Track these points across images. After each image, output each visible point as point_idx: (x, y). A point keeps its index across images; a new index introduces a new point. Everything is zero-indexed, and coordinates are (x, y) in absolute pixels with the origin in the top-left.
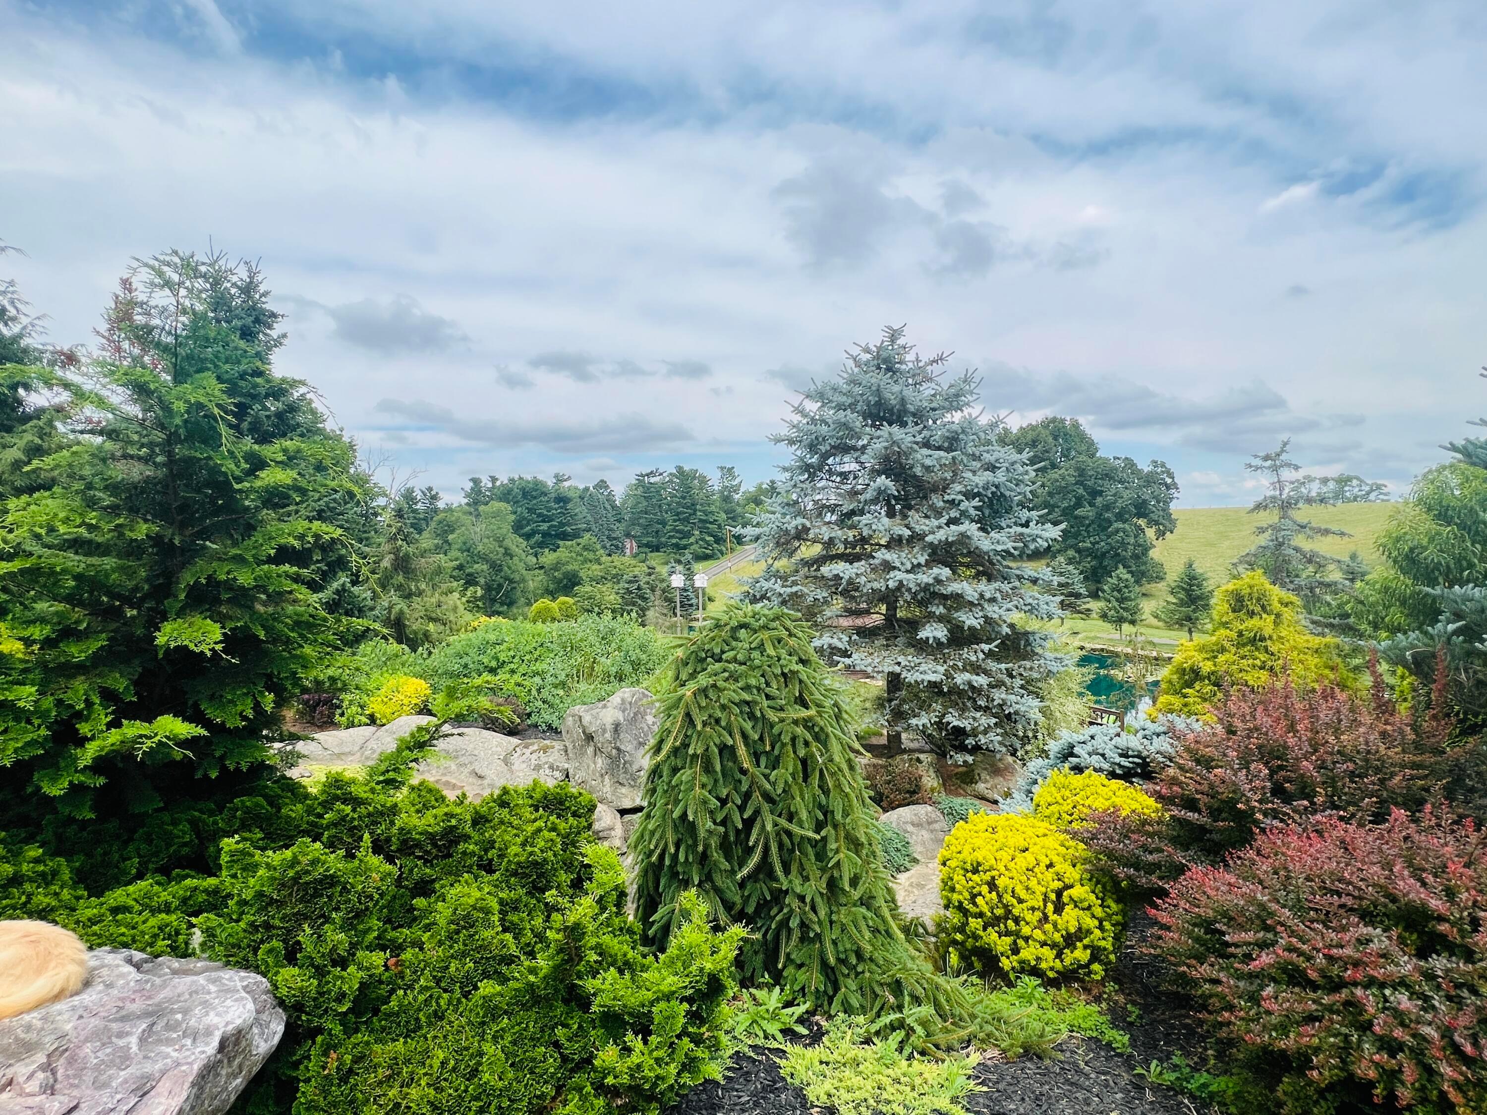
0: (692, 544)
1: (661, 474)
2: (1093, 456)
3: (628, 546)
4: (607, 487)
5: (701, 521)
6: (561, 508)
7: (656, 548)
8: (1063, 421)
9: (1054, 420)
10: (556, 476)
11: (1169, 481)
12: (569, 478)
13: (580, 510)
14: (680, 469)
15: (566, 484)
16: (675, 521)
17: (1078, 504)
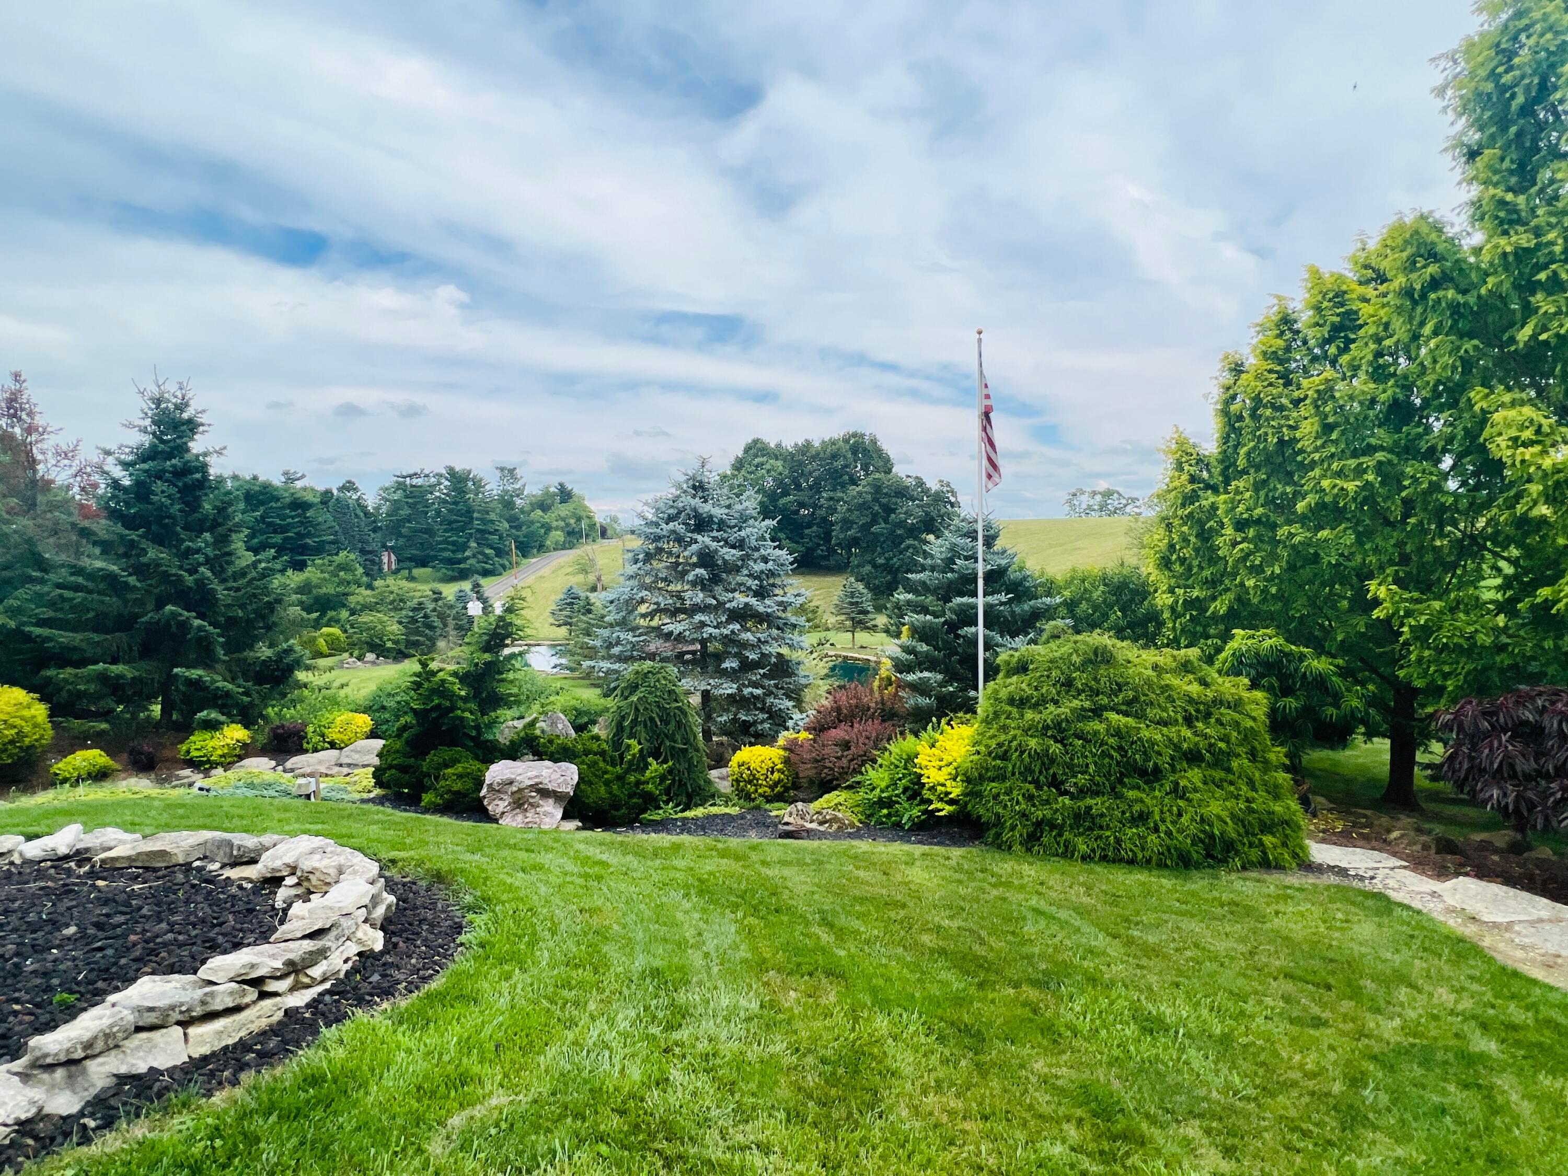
0: (468, 558)
1: (427, 476)
2: (889, 471)
3: (385, 560)
4: (356, 490)
5: (478, 530)
6: (298, 516)
7: (423, 563)
8: (863, 435)
9: (854, 435)
10: (286, 473)
11: (953, 499)
12: (303, 476)
13: (324, 517)
14: (451, 471)
15: (299, 484)
16: (446, 531)
17: (874, 522)
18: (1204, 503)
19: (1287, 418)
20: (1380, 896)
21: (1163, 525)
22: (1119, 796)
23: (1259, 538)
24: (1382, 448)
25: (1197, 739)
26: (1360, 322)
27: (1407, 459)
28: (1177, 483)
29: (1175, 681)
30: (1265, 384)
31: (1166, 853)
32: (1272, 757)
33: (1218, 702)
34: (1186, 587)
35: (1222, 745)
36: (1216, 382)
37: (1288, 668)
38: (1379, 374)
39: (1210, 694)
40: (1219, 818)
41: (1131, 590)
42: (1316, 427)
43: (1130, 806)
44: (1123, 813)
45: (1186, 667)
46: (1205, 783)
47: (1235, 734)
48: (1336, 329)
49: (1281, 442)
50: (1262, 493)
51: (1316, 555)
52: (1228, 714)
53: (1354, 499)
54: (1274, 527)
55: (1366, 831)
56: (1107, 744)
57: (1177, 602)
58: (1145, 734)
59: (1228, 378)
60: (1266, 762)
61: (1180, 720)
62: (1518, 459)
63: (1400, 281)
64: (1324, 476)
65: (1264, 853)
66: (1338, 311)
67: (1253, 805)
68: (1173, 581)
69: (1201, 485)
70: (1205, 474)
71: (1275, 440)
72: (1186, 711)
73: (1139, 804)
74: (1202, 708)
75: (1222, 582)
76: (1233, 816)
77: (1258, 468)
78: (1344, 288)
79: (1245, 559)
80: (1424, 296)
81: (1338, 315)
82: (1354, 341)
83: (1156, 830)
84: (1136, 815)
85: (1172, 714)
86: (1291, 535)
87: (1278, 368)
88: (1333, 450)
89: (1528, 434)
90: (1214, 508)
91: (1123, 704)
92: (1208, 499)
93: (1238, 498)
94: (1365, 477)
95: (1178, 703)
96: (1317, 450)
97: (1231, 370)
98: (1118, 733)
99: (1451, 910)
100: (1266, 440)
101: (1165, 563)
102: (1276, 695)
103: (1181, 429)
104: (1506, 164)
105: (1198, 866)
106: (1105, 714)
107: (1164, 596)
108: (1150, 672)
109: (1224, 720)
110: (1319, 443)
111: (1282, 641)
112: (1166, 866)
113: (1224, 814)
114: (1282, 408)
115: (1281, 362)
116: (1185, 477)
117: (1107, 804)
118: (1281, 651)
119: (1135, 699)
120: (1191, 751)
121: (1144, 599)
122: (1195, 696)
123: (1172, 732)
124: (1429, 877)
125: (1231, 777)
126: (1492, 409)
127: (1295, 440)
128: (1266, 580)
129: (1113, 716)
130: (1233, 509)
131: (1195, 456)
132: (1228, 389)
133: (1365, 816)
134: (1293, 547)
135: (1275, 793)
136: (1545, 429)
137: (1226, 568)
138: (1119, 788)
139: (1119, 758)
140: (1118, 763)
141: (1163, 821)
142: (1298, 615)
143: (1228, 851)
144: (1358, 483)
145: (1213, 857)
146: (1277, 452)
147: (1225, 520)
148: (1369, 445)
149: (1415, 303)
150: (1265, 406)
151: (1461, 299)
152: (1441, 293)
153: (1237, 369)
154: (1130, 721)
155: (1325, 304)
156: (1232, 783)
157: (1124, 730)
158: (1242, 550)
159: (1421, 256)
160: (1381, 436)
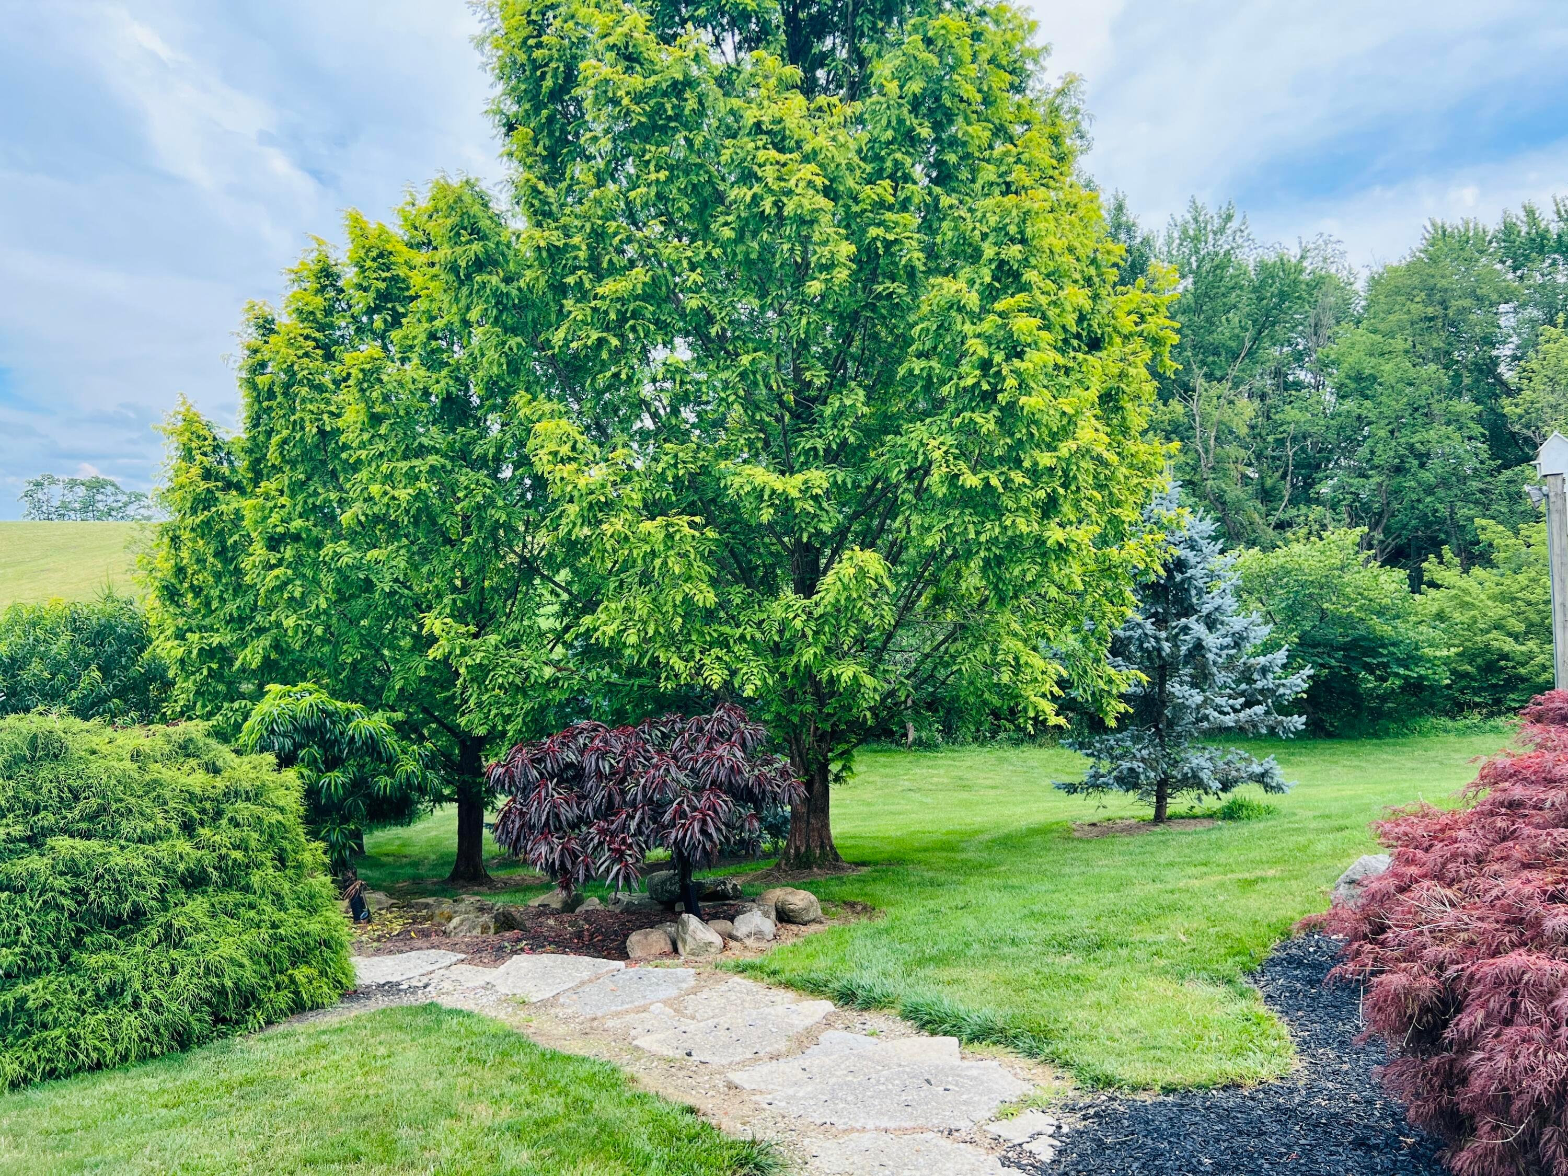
18: (223, 507)
19: (328, 403)
20: (430, 1008)
21: (166, 540)
22: (74, 969)
23: (299, 560)
24: (437, 451)
25: (200, 853)
26: (412, 292)
27: (461, 466)
28: (183, 479)
29: (167, 773)
30: (300, 353)
31: (153, 1037)
32: (307, 857)
33: (231, 794)
34: (201, 628)
35: (237, 855)
36: (238, 340)
37: (332, 732)
38: (433, 361)
39: (220, 783)
40: (232, 960)
41: (119, 638)
42: (363, 417)
43: (93, 980)
44: (83, 992)
45: (186, 749)
46: (213, 916)
47: (256, 835)
48: (383, 297)
49: (321, 432)
50: (300, 498)
51: (368, 581)
52: (243, 809)
53: (407, 511)
54: (318, 544)
55: (427, 925)
56: (52, 889)
57: (190, 652)
58: (118, 860)
59: (253, 337)
60: (299, 866)
61: (175, 829)
62: (558, 476)
63: (444, 253)
64: (372, 480)
65: (297, 993)
66: (384, 275)
67: (281, 931)
68: (181, 622)
69: (220, 484)
70: (225, 469)
71: (315, 430)
72: (184, 814)
73: (109, 973)
74: (208, 805)
75: (252, 619)
76: (252, 954)
77: (293, 464)
78: (389, 247)
79: (282, 587)
80: (469, 277)
81: (384, 280)
82: (404, 315)
83: (136, 1004)
84: (103, 991)
85: (161, 822)
86: (337, 556)
87: (317, 335)
88: (382, 448)
89: (565, 450)
90: (238, 516)
91: (82, 819)
92: (230, 503)
93: (270, 504)
94: (418, 484)
95: (172, 804)
96: (363, 445)
97: (259, 327)
98: (73, 869)
99: (505, 1000)
100: (303, 428)
101: (171, 594)
102: (320, 770)
103: (190, 401)
104: (540, 149)
105: (202, 1041)
106: (50, 842)
107: (169, 644)
108: (128, 765)
109: (239, 818)
110: (366, 436)
111: (324, 696)
112: (153, 1055)
113: (240, 955)
114: (320, 388)
115: (321, 328)
116: (196, 471)
117: (53, 987)
118: (323, 711)
119: (103, 810)
120: (191, 872)
121: (141, 649)
122: (198, 791)
123: (161, 851)
124: (485, 965)
125: (251, 897)
126: (535, 418)
127: (338, 432)
128: (308, 616)
129: (62, 843)
130: (265, 519)
131: (210, 441)
132: (256, 351)
133: (427, 906)
134: (339, 570)
135: (311, 906)
136: (580, 446)
137: (256, 602)
138: (75, 955)
139: (73, 906)
140: (72, 915)
141: (147, 989)
142: (349, 660)
143: (248, 1005)
144: (410, 491)
145: (224, 1021)
146: (317, 446)
147: (253, 535)
148: (421, 445)
149: (462, 283)
150: (300, 382)
151: (503, 287)
152: (485, 277)
153: (267, 327)
154: (95, 845)
155: (369, 263)
156: (252, 906)
157: (82, 863)
158: (277, 577)
159: (465, 229)
160: (434, 436)
